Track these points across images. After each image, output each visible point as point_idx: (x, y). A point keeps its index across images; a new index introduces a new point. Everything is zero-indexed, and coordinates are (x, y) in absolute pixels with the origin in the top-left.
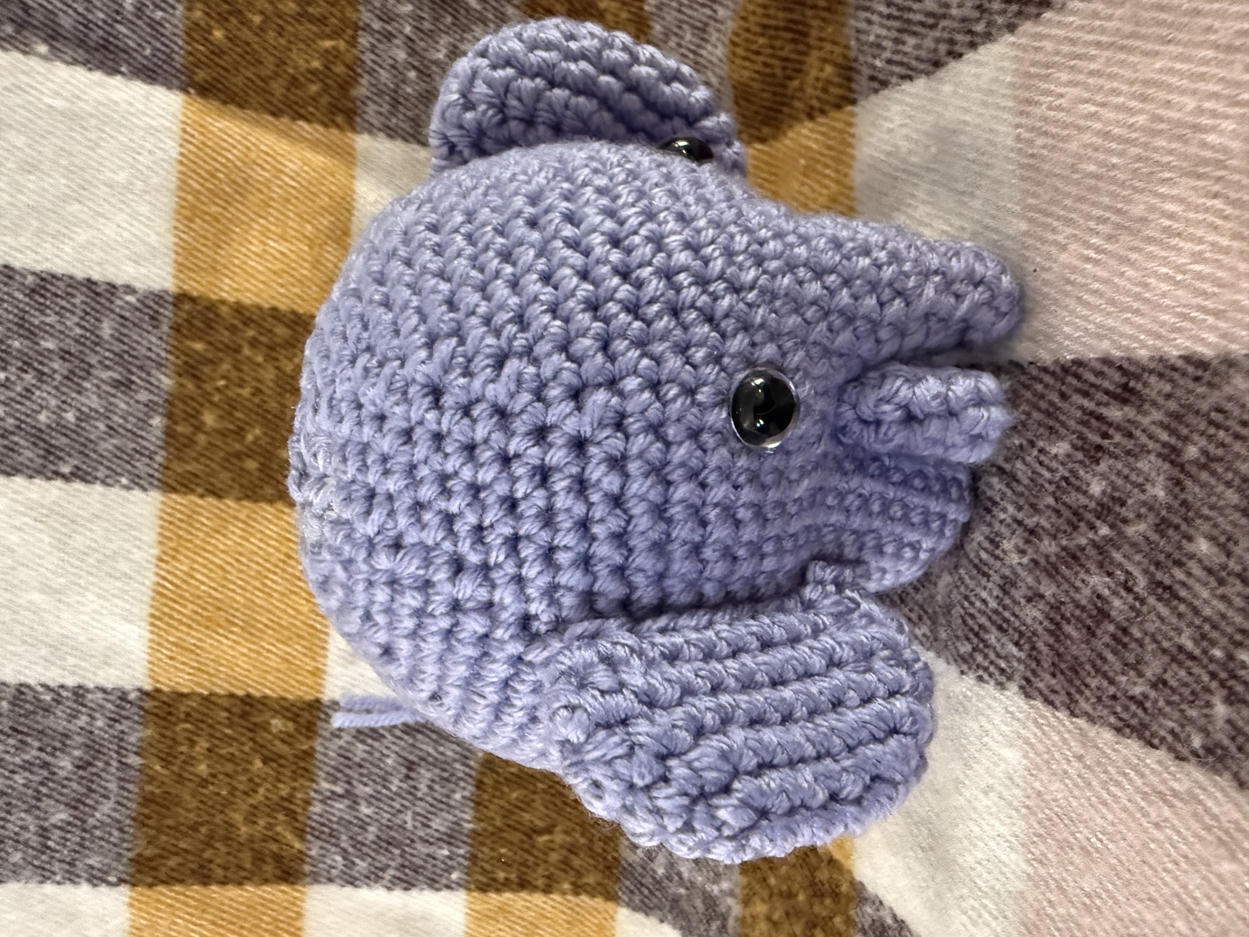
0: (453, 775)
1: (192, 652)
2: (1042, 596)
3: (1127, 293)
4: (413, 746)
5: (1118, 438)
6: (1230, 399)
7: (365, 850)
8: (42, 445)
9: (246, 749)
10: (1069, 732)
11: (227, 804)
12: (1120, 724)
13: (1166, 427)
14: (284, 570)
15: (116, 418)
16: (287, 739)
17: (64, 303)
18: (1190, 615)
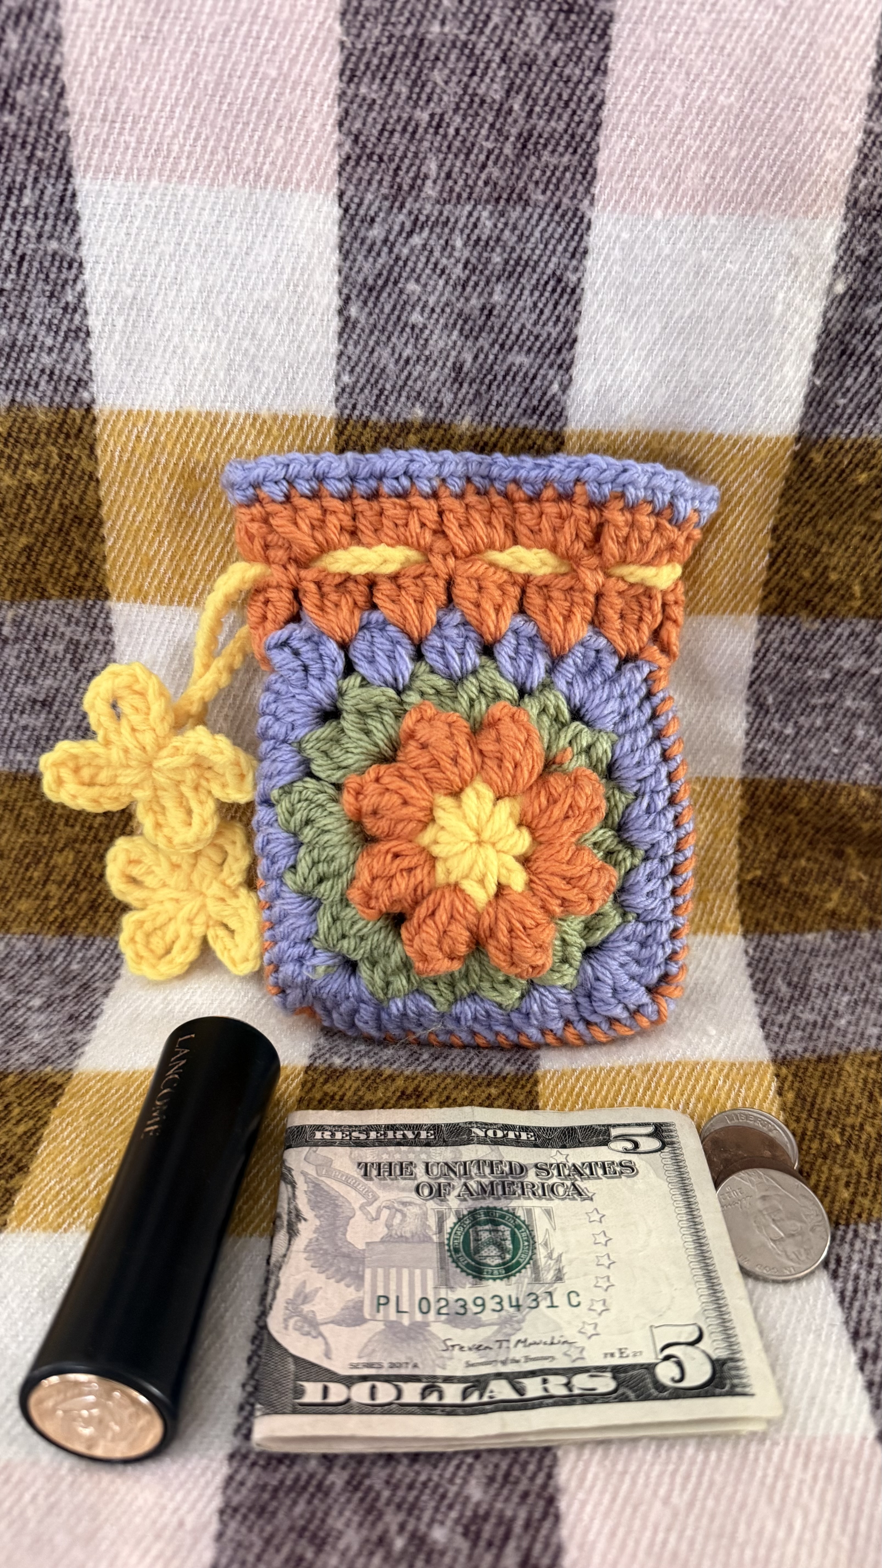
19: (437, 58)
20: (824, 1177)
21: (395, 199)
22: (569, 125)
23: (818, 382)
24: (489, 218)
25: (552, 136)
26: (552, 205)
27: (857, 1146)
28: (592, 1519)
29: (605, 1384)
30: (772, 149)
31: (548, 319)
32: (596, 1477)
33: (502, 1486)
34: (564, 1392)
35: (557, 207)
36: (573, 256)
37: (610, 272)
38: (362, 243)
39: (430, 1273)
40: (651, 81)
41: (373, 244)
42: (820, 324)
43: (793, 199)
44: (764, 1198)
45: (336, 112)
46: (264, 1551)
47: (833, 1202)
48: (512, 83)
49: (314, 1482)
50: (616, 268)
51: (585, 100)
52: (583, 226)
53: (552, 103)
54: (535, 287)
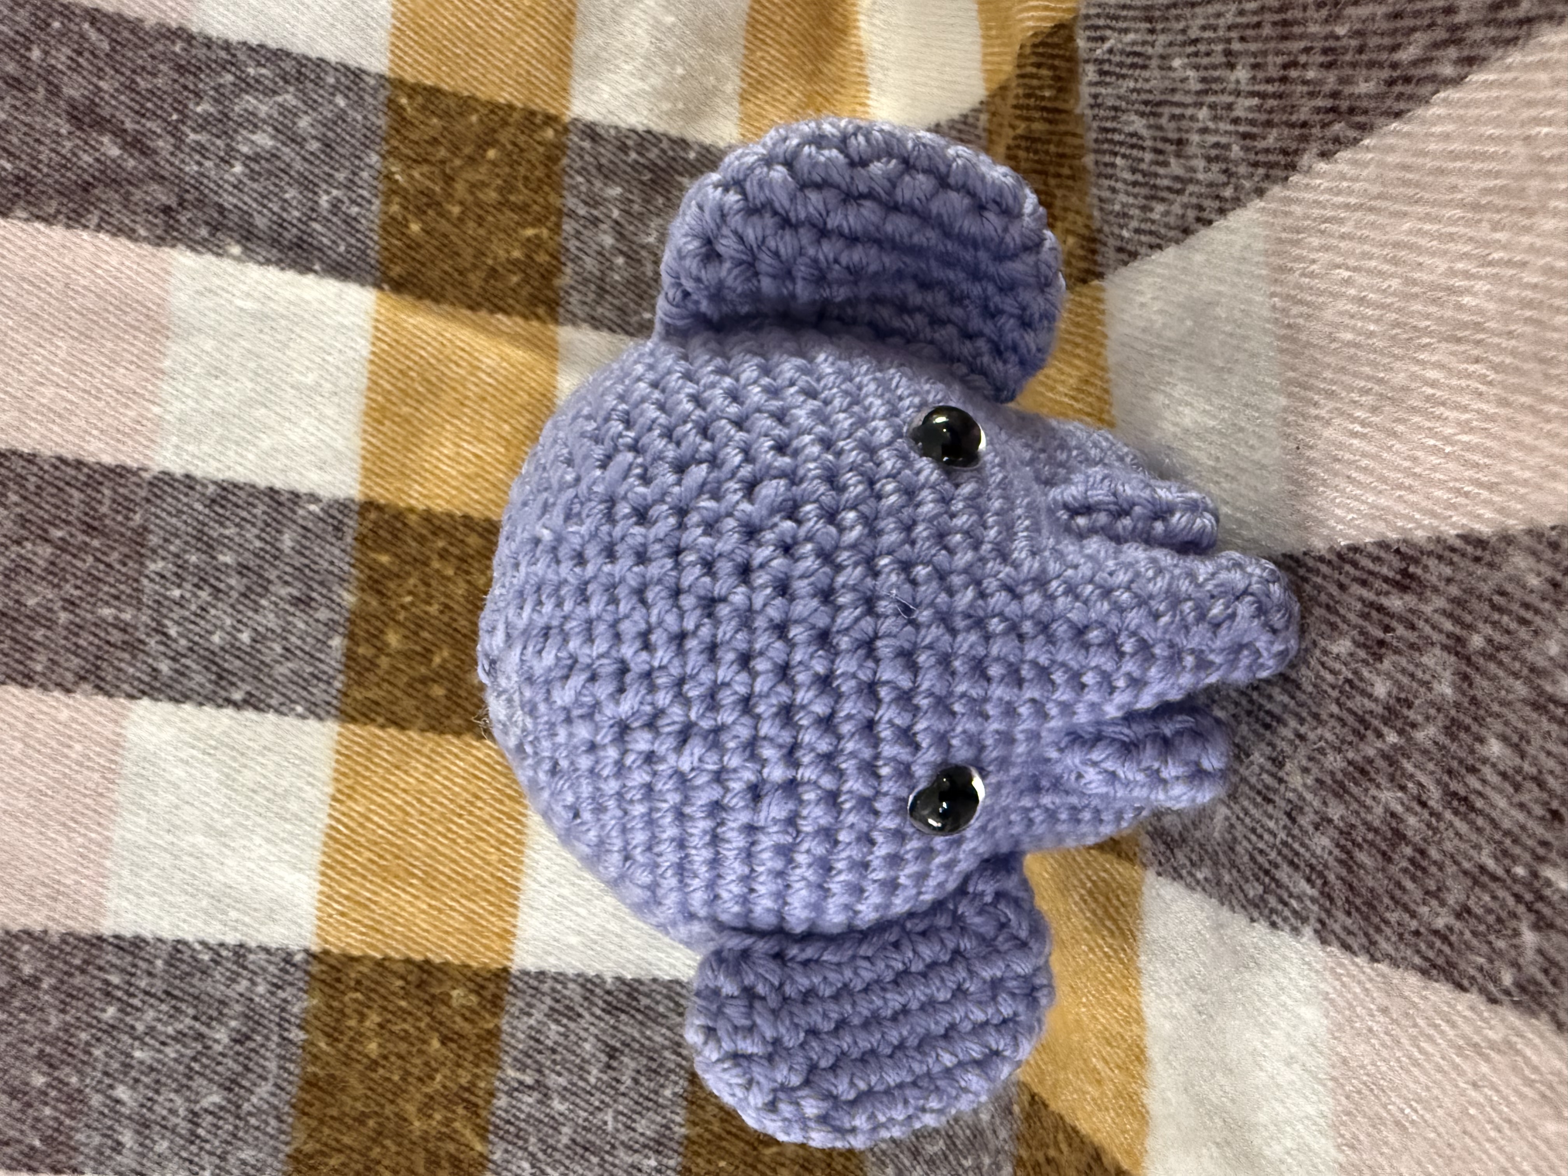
0: (661, 1065)
1: (366, 907)
2: (1330, 821)
3: (1397, 469)
4: (614, 1028)
5: (1401, 630)
6: (1510, 579)
7: (557, 1156)
8: (214, 668)
9: (422, 1025)
10: (1371, 980)
11: (399, 1092)
12: (1426, 965)
13: (1450, 616)
14: (471, 813)
15: (293, 639)
16: (470, 1015)
17: (244, 514)
18: (1488, 829)
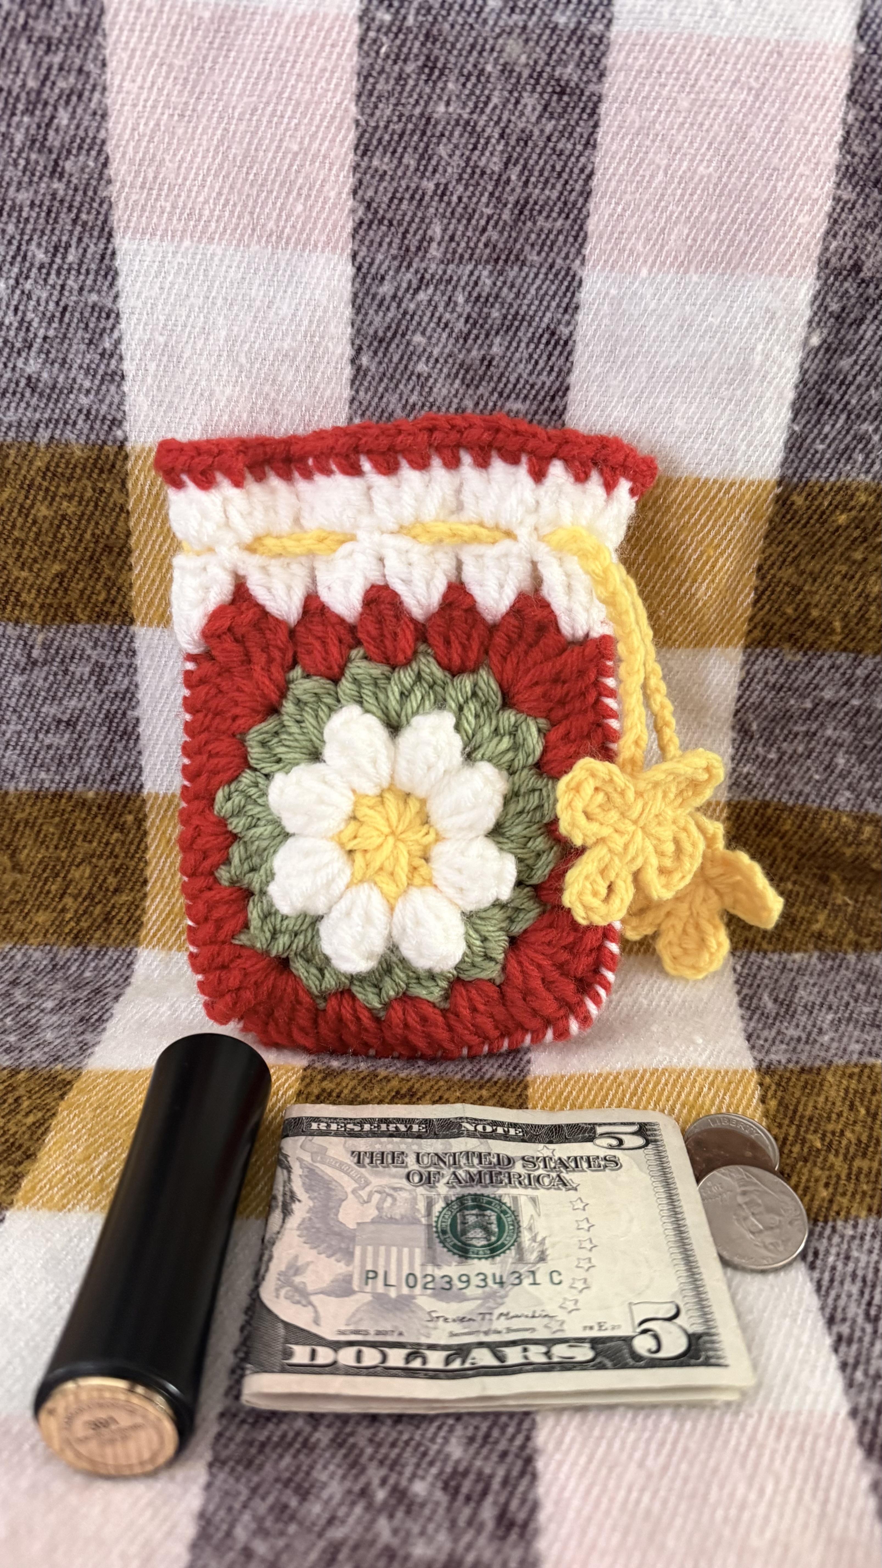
19: (442, 135)
20: (804, 1179)
21: (403, 258)
22: (561, 193)
23: (797, 428)
24: (489, 277)
25: (546, 203)
26: (547, 265)
27: (837, 1152)
28: (568, 1478)
29: (584, 1353)
30: (748, 214)
31: (543, 369)
32: (573, 1440)
33: (482, 1446)
34: (544, 1359)
35: (551, 266)
36: (566, 311)
37: (599, 325)
38: (373, 299)
39: (418, 1252)
40: (637, 153)
41: (383, 299)
42: (797, 375)
43: (769, 259)
44: (744, 1193)
45: (351, 181)
46: (250, 1499)
47: (812, 1200)
48: (510, 157)
49: (300, 1439)
50: (606, 321)
51: (576, 171)
52: (575, 284)
53: (546, 174)
54: (531, 340)
